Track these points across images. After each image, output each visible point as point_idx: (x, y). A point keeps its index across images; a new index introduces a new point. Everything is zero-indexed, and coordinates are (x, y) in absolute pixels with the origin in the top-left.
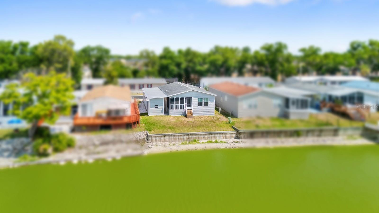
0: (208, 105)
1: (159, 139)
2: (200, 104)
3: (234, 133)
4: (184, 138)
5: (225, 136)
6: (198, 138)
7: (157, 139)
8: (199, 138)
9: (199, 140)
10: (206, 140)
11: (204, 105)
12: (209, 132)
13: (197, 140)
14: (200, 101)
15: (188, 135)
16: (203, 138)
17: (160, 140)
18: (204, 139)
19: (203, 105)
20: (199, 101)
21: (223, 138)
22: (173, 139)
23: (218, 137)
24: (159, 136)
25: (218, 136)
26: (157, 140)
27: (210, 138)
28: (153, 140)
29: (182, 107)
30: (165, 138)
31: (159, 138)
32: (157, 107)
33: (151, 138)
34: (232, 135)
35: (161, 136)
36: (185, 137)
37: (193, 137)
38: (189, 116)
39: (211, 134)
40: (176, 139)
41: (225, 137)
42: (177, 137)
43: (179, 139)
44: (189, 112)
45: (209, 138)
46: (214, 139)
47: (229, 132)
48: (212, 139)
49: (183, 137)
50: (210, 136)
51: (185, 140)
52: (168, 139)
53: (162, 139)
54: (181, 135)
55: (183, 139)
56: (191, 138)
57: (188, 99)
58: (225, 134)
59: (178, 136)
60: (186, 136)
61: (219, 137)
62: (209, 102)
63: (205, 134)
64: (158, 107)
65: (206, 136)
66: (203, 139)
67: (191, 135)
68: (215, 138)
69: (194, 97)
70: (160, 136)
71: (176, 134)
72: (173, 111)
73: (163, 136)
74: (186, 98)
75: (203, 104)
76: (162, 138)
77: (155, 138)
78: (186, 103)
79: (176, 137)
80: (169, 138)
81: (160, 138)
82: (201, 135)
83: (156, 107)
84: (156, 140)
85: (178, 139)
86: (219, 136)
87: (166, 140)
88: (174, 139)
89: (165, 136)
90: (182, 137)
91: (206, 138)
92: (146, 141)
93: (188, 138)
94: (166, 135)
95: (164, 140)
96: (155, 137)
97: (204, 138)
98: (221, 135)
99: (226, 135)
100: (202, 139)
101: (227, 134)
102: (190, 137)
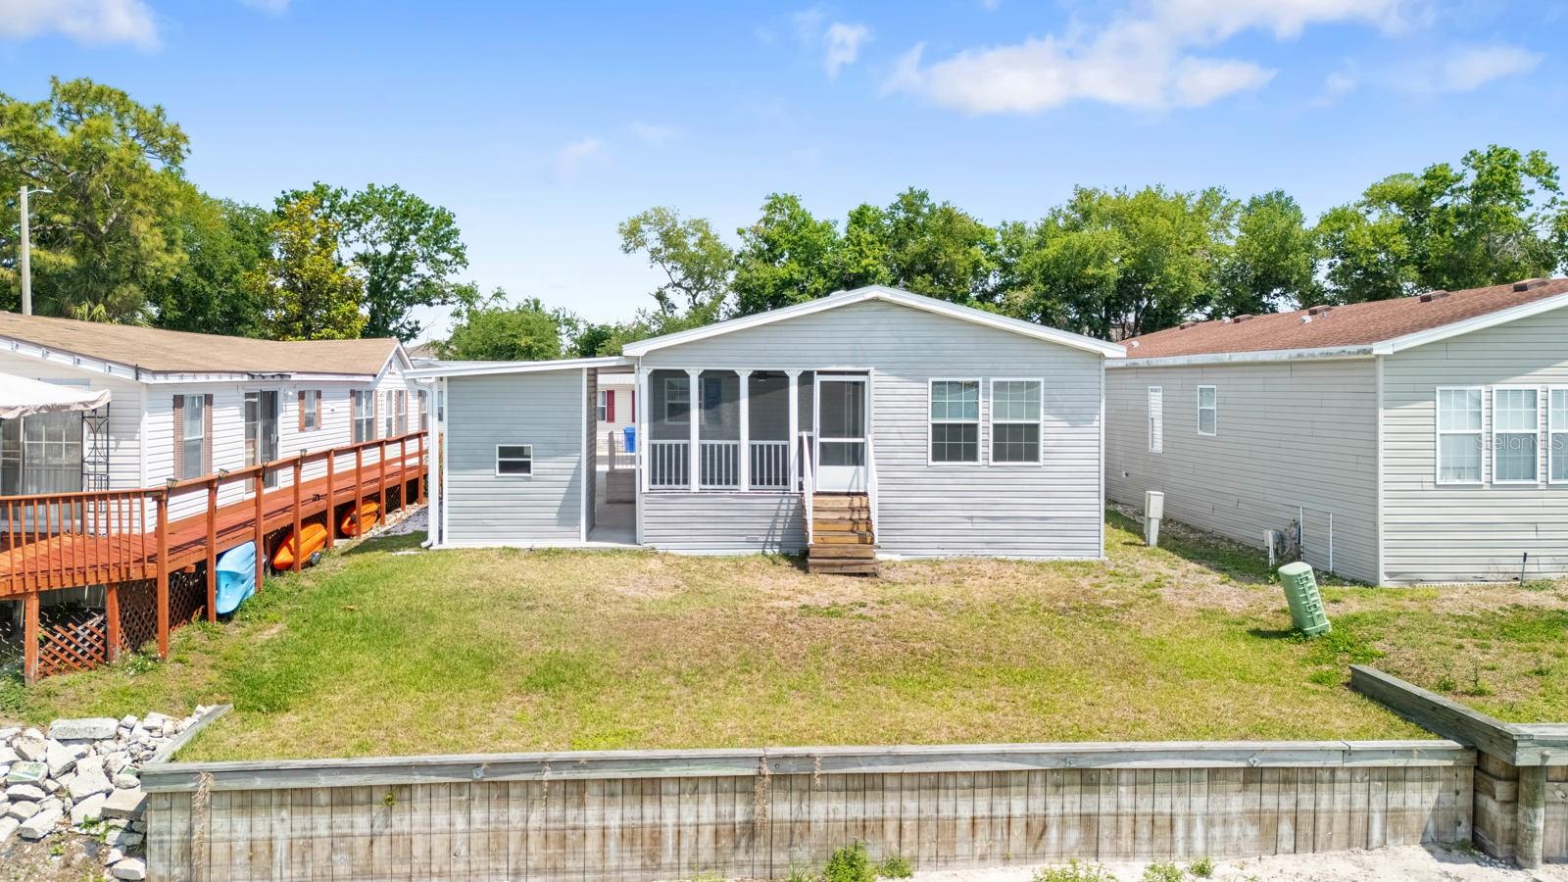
0: (1033, 455)
1: (310, 842)
2: (953, 443)
3: (1428, 775)
4: (690, 831)
5: (1287, 803)
6: (891, 828)
7: (281, 832)
8: (909, 836)
9: (915, 859)
10: (1006, 859)
11: (999, 455)
12: (1057, 755)
13: (873, 853)
14: (955, 411)
15: (744, 786)
16: (964, 826)
17: (321, 851)
18: (981, 844)
19: (981, 449)
20: (937, 410)
21: (1252, 832)
22: (526, 838)
23: (1189, 826)
24: (302, 799)
25: (1180, 808)
26: (281, 846)
27: (1073, 836)
28: (220, 850)
29: (771, 471)
30: (401, 822)
31: (301, 821)
32: (514, 461)
33: (180, 825)
34: (1396, 799)
35: (343, 798)
36: (706, 810)
37: (826, 809)
38: (832, 552)
39: (1087, 777)
40: (573, 838)
41: (1286, 828)
42: (582, 804)
43: (612, 844)
44: (836, 516)
45: (1053, 834)
46: (1126, 843)
47: (1347, 753)
48: (1105, 846)
49: (669, 813)
50: (1072, 802)
51: (707, 855)
52: (440, 851)
53: (361, 843)
54: (647, 788)
55: (670, 841)
56: (797, 831)
57: (822, 383)
58: (1288, 778)
59: (594, 789)
60: (709, 799)
61: (1209, 823)
62: (1043, 420)
63: (999, 781)
64: (525, 467)
65: (1018, 807)
66: (963, 849)
67: (793, 778)
68: (1144, 832)
69: (887, 368)
70: (324, 798)
71: (557, 764)
72: (679, 508)
73: (362, 796)
74: (806, 378)
75: (985, 441)
76: (361, 821)
77: (241, 824)
78: (805, 423)
79: (571, 813)
80: (460, 823)
81: (321, 822)
82: (937, 783)
83: (505, 467)
84: (262, 848)
85: (592, 844)
86: (1199, 803)
87: (418, 850)
88: (535, 840)
89: (397, 794)
90: (650, 811)
91: (1018, 830)
92: (116, 854)
93: (751, 830)
94: (418, 779)
95: (381, 848)
96: (247, 801)
97: (982, 834)
98: (1236, 802)
99: (1306, 801)
100: (952, 844)
101: (1312, 777)
102: (782, 809)
